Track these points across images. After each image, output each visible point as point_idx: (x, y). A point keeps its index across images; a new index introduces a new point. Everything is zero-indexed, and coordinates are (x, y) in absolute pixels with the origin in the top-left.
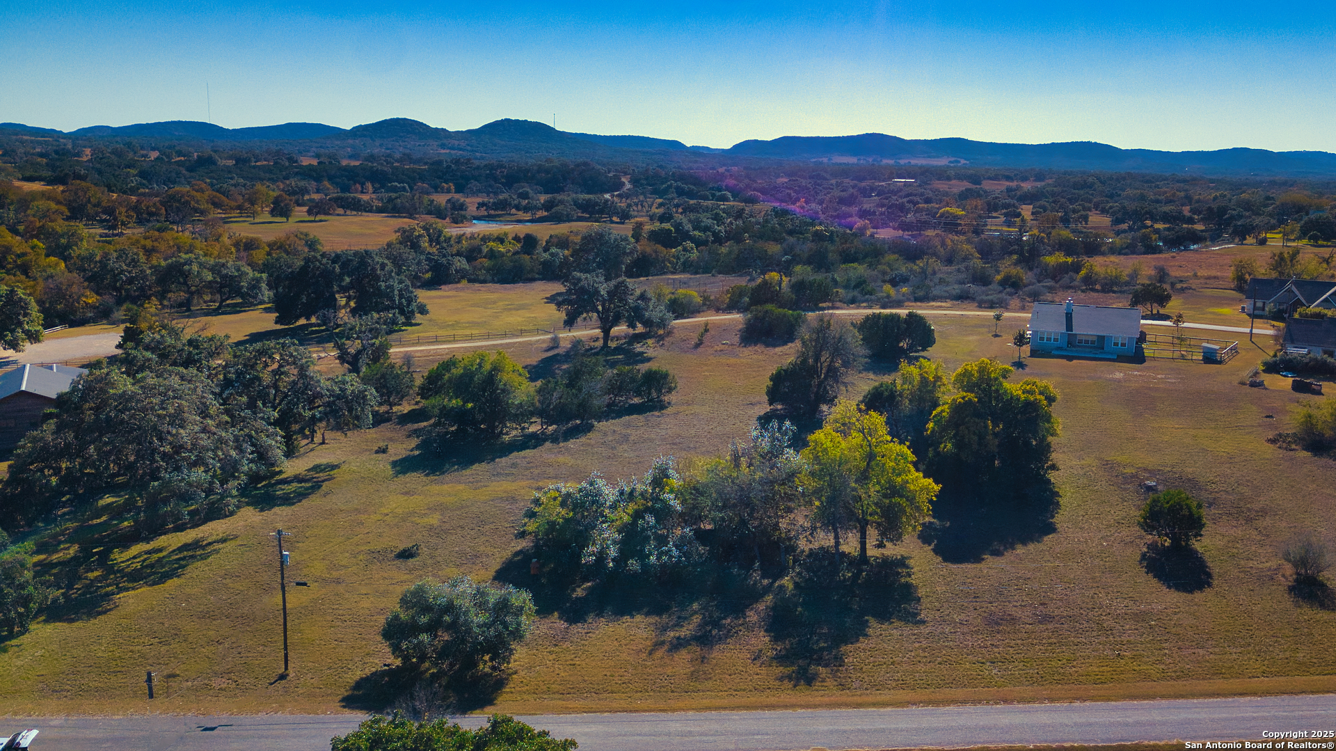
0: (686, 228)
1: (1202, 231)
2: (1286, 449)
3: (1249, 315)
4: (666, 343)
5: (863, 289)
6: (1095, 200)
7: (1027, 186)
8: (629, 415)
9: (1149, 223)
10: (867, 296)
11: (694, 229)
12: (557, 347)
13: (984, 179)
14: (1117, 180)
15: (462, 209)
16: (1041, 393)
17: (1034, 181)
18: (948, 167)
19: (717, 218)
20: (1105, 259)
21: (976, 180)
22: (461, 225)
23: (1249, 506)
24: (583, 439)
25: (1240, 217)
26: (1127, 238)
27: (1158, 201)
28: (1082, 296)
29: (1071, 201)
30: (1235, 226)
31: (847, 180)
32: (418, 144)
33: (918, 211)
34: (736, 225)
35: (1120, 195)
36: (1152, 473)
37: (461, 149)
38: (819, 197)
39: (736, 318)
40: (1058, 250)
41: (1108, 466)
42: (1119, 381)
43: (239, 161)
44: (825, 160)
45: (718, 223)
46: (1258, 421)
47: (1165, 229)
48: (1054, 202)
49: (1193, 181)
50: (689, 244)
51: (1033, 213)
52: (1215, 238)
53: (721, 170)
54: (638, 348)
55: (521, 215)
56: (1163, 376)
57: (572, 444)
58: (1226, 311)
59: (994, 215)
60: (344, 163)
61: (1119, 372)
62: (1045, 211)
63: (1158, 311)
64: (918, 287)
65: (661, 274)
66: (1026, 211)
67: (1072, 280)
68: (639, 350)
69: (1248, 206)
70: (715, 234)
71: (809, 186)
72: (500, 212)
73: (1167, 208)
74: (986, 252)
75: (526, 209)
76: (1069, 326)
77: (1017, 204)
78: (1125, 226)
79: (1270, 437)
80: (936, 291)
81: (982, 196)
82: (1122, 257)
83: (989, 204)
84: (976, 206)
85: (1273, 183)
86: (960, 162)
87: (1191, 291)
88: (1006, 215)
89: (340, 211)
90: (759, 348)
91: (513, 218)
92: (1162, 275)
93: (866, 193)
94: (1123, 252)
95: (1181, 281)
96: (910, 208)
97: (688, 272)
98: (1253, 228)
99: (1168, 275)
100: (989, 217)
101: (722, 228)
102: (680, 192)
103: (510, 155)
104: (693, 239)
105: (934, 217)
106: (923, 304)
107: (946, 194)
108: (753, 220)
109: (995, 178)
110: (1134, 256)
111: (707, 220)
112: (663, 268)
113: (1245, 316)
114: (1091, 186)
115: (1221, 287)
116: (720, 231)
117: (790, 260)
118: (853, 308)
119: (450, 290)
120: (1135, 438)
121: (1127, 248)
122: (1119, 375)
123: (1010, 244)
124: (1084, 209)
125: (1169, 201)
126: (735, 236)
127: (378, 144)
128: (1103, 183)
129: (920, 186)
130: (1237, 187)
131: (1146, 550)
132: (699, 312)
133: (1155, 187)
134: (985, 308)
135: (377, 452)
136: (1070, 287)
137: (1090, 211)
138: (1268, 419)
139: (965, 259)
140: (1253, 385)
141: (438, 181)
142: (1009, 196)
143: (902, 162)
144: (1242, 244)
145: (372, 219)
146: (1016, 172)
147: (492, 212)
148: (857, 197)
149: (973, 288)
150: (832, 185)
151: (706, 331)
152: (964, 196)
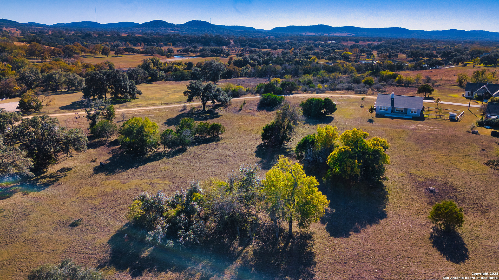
0: (248, 59)
1: (441, 60)
2: (494, 168)
3: (466, 97)
4: (228, 109)
5: (310, 86)
6: (401, 49)
7: (375, 43)
8: (203, 144)
9: (421, 57)
10: (311, 89)
11: (251, 60)
12: (185, 110)
13: (360, 41)
14: (409, 41)
15: (172, 52)
16: (381, 146)
17: (378, 41)
18: (347, 36)
19: (260, 56)
20: (405, 72)
21: (357, 41)
22: (170, 58)
23: (481, 203)
24: (180, 156)
25: (456, 55)
26: (413, 64)
27: (424, 49)
28: (397, 88)
29: (392, 49)
30: (455, 59)
31: (310, 41)
32: (164, 29)
33: (335, 53)
34: (267, 58)
35: (409, 47)
36: (433, 181)
37: (178, 31)
38: (300, 47)
39: (258, 98)
40: (387, 69)
41: (411, 176)
42: (414, 130)
43: (100, 35)
44: (304, 34)
45: (260, 57)
46: (478, 152)
47: (427, 60)
48: (385, 49)
49: (436, 41)
50: (248, 65)
51: (377, 54)
52: (446, 64)
53: (267, 38)
54: (216, 111)
55: (193, 54)
56: (433, 127)
57: (175, 159)
58: (456, 95)
59: (363, 54)
60: (136, 35)
61: (413, 125)
62: (382, 53)
63: (428, 96)
64: (332, 85)
65: (236, 78)
66: (375, 53)
67: (393, 82)
68: (216, 112)
69: (458, 51)
70: (258, 62)
71: (297, 43)
72: (185, 53)
73: (427, 52)
74: (359, 70)
75: (194, 52)
76: (392, 104)
77: (371, 50)
78: (411, 59)
79: (485, 162)
80: (338, 86)
81: (359, 47)
82: (411, 72)
83: (361, 50)
84: (356, 51)
85: (466, 42)
86: (351, 35)
87: (440, 86)
88: (367, 54)
89: (127, 53)
90: (265, 112)
91: (190, 55)
92: (428, 80)
93: (316, 46)
94: (412, 69)
95: (436, 82)
96: (332, 52)
97: (246, 76)
98: (462, 60)
99: (431, 79)
100: (361, 55)
101: (261, 59)
102: (251, 46)
103: (194, 33)
104: (250, 64)
105: (341, 55)
106: (333, 92)
107: (346, 46)
108: (273, 56)
109: (364, 40)
110: (416, 71)
111: (256, 57)
112: (237, 75)
113: (464, 98)
114: (399, 43)
115: (452, 84)
116: (260, 60)
117: (285, 72)
118: (305, 94)
119: (156, 84)
120: (422, 161)
121: (413, 67)
122: (414, 127)
123: (368, 66)
124: (397, 52)
125: (428, 49)
126: (266, 63)
127: (150, 29)
128: (403, 42)
129: (336, 43)
130: (453, 44)
131: (433, 231)
132: (244, 95)
133: (422, 44)
134: (358, 94)
135: (91, 162)
136: (392, 85)
137: (399, 53)
138: (483, 151)
139: (351, 72)
140: (473, 133)
141: (167, 42)
142: (369, 47)
143: (331, 35)
144: (457, 66)
145: (137, 56)
146: (371, 38)
147: (182, 53)
148: (313, 48)
149: (354, 85)
150: (305, 43)
151: (244, 104)
152: (352, 47)
